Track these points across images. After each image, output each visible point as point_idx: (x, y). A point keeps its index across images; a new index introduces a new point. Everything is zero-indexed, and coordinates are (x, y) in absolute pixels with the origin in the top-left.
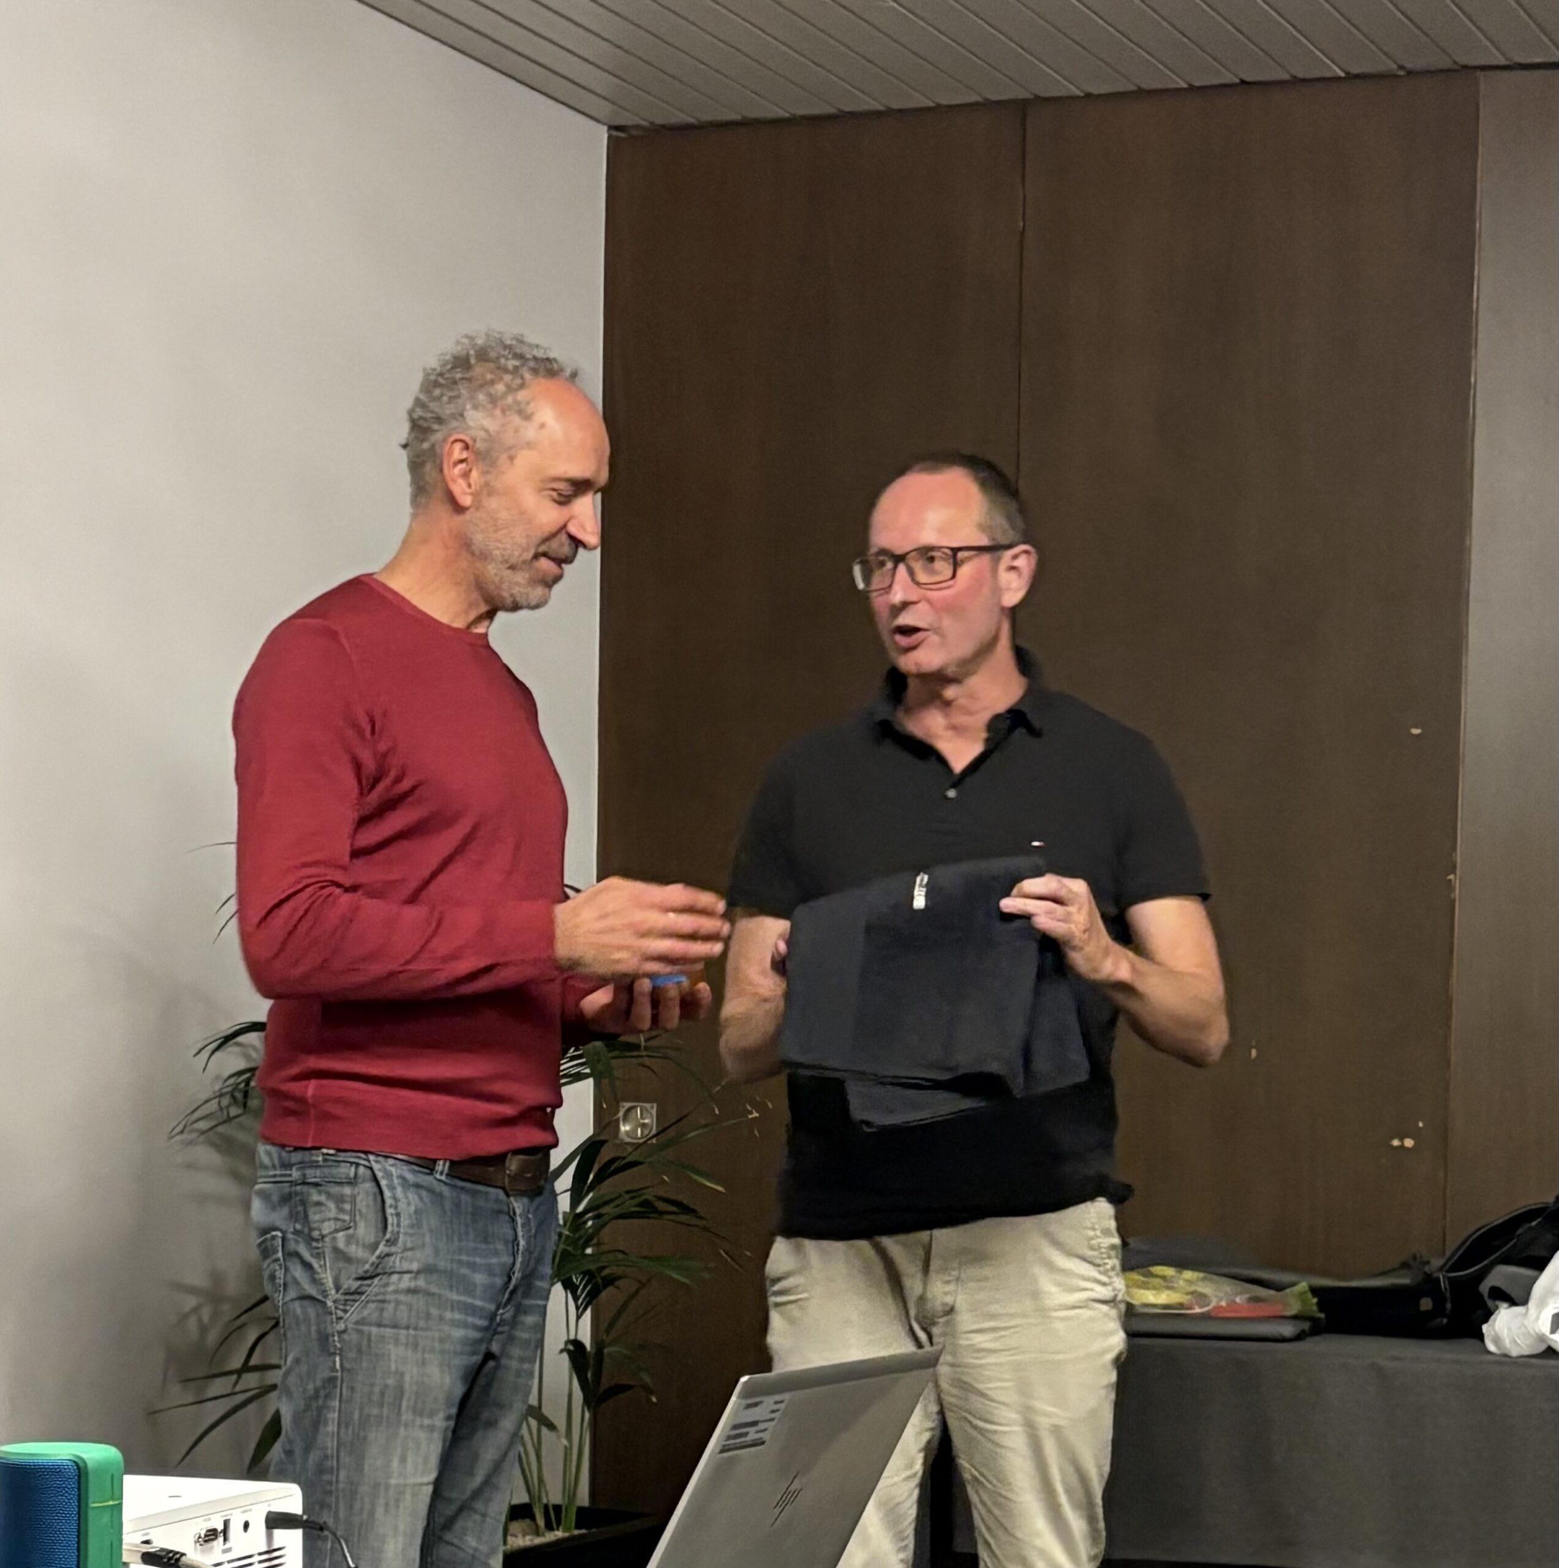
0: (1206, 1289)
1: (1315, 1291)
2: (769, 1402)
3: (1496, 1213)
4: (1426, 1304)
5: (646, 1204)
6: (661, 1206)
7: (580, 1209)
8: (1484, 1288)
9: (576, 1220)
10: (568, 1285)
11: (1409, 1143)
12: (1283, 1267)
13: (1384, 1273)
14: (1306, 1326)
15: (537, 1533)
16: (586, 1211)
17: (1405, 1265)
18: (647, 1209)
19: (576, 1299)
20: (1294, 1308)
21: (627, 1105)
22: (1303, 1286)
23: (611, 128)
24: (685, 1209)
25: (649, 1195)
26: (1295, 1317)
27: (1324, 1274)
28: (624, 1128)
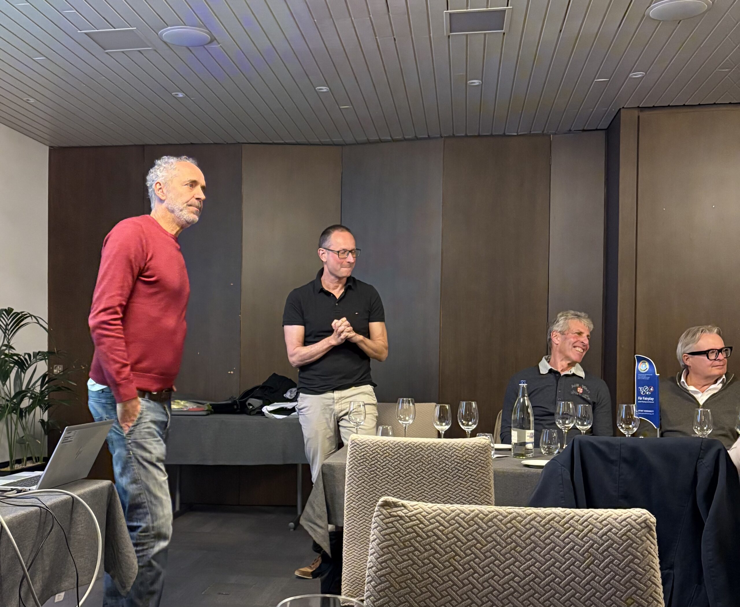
0: (187, 405)
1: (211, 405)
2: (73, 432)
3: (250, 387)
4: (235, 407)
5: (59, 388)
6: (63, 388)
7: (43, 389)
8: (247, 403)
9: (42, 392)
10: (41, 407)
11: (232, 372)
12: (204, 400)
13: (226, 401)
14: (209, 412)
15: (33, 463)
16: (45, 390)
17: (230, 399)
18: (59, 389)
19: (42, 410)
20: (206, 408)
21: (55, 366)
22: (208, 403)
23: (50, 147)
24: (69, 389)
25: (60, 386)
26: (207, 410)
27: (212, 401)
28: (55, 371)
